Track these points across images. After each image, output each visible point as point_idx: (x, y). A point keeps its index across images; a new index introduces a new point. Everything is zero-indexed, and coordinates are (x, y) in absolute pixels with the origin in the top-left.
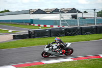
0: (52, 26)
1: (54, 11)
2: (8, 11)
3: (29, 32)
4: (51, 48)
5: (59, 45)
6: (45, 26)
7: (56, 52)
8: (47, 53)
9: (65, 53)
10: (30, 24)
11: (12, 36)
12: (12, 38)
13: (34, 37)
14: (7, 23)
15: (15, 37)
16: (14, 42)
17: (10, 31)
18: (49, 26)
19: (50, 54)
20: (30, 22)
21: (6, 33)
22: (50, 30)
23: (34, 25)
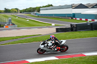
0: (93, 20)
1: (95, 6)
2: (51, 5)
3: (71, 25)
4: (46, 45)
6: (87, 20)
7: (51, 49)
8: (42, 50)
9: (60, 50)
10: (72, 18)
11: (55, 30)
12: (55, 31)
13: (76, 31)
14: (51, 17)
15: (58, 30)
16: (57, 35)
17: (53, 25)
18: (90, 20)
19: (45, 51)
20: (72, 16)
21: (50, 26)
22: (92, 24)
23: (76, 19)
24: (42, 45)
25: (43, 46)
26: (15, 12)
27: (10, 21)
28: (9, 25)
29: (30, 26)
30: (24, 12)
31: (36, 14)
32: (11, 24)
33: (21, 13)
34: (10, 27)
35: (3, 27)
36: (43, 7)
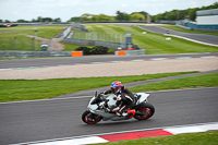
5: (119, 98)
8: (93, 116)
9: (135, 116)
19: (101, 118)
24: (93, 103)
25: (95, 107)
26: (141, 19)
27: (129, 39)
28: (127, 49)
29: (173, 51)
30: (160, 19)
31: (186, 25)
32: (130, 46)
33: (153, 22)
34: (128, 54)
35: (113, 53)
36: (204, 8)
